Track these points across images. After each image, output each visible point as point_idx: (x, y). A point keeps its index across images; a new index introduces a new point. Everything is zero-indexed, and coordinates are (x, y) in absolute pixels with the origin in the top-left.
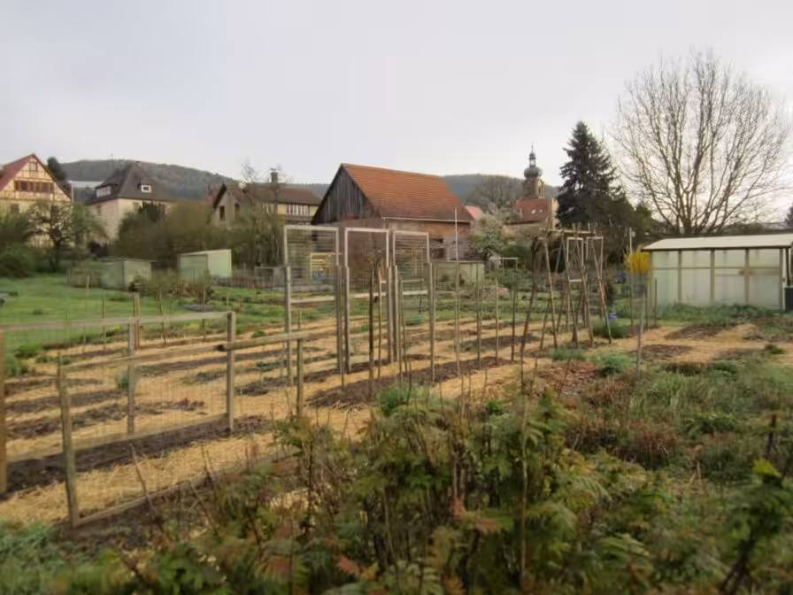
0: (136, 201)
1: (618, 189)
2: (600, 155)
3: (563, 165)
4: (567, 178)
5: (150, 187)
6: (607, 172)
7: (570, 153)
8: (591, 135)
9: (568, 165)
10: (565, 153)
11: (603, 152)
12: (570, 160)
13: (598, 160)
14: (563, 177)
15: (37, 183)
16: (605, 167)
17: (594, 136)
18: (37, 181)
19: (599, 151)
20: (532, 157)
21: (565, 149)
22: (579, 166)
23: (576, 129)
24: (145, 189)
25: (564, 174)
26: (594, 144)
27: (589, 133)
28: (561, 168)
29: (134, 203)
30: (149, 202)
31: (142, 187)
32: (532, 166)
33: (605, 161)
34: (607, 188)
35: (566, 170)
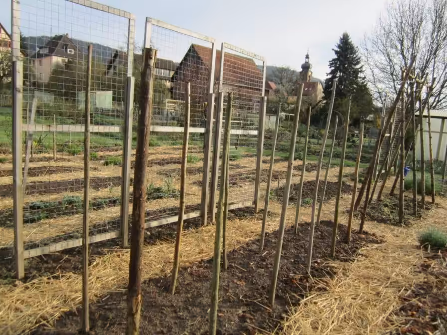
0: (64, 58)
1: (364, 78)
2: (355, 56)
3: (331, 60)
4: (333, 68)
5: (73, 50)
6: (358, 67)
7: (336, 52)
8: (351, 42)
9: (334, 60)
10: (334, 53)
11: (357, 54)
12: (335, 57)
13: (353, 58)
14: (330, 68)
16: (358, 63)
17: (352, 43)
19: (355, 53)
20: (307, 57)
21: (333, 50)
22: (341, 61)
23: (342, 37)
24: (71, 51)
25: (331, 65)
26: (352, 48)
27: (350, 41)
28: (330, 62)
29: (63, 60)
30: (72, 60)
31: (69, 50)
32: (307, 63)
33: (357, 60)
34: (356, 77)
35: (333, 63)
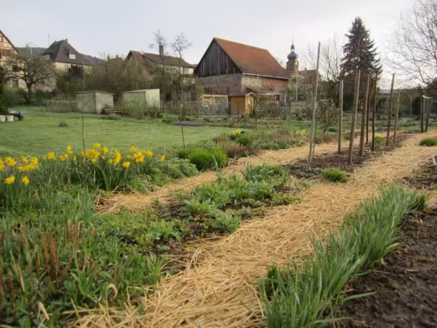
0: (67, 64)
2: (368, 39)
3: (344, 45)
4: (347, 53)
6: (371, 50)
7: (350, 37)
9: (347, 45)
10: (347, 38)
11: (370, 37)
12: (349, 42)
13: (366, 42)
15: (4, 50)
16: (371, 47)
18: (3, 48)
19: (368, 37)
20: (293, 47)
22: (355, 46)
23: (354, 22)
24: (72, 56)
25: (345, 51)
27: (363, 24)
28: (343, 47)
29: (65, 65)
30: (74, 65)
31: (70, 55)
32: (292, 53)
33: (370, 43)
34: (372, 60)
35: (347, 48)
